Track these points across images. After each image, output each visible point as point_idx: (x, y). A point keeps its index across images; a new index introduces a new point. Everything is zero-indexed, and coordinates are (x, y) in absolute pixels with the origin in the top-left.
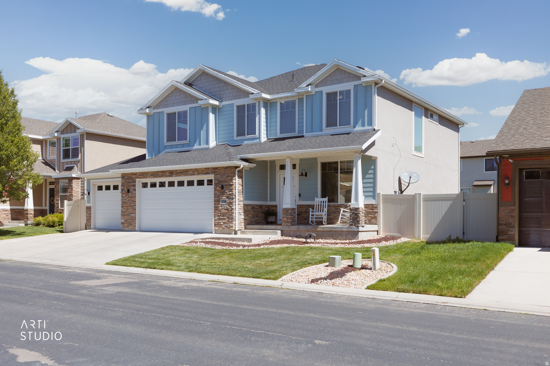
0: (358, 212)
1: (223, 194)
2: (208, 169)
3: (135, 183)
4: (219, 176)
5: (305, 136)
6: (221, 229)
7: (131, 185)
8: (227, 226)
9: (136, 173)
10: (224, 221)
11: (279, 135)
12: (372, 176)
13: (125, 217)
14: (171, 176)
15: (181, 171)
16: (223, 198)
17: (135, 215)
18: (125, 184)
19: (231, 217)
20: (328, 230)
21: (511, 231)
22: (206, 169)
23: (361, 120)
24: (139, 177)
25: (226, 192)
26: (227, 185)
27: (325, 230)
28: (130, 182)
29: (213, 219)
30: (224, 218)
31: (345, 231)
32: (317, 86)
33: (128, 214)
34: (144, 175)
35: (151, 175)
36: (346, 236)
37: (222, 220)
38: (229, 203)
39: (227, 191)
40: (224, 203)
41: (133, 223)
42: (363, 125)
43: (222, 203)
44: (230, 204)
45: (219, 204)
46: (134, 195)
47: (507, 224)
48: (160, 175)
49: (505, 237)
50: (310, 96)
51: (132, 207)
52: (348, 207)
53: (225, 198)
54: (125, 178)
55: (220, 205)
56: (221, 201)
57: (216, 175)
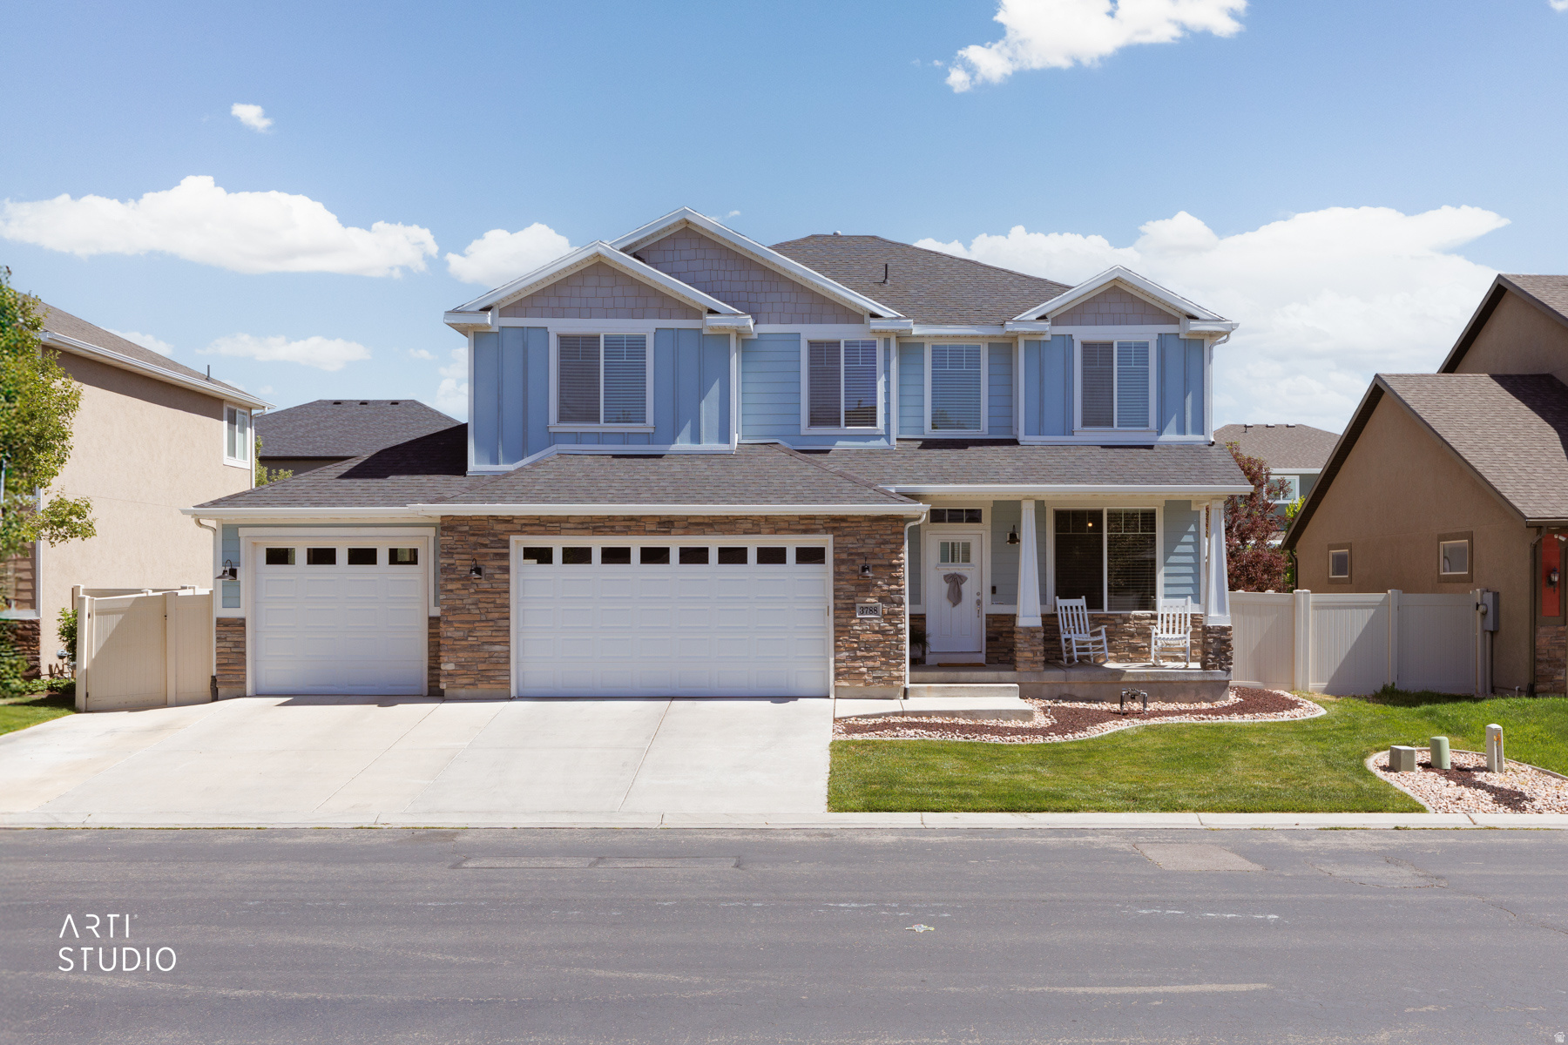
0: (1229, 638)
1: (867, 591)
2: (811, 519)
3: (508, 547)
4: (850, 539)
5: (1021, 443)
6: (861, 685)
7: (487, 554)
8: (880, 677)
9: (513, 516)
10: (870, 664)
11: (929, 433)
12: (1190, 549)
13: (461, 655)
14: (667, 533)
15: (706, 521)
16: (868, 600)
17: (505, 648)
18: (459, 550)
19: (894, 653)
20: (1151, 679)
21: (1560, 674)
22: (802, 518)
23: (1174, 418)
24: (527, 529)
25: (876, 585)
26: (881, 566)
27: (1142, 679)
28: (485, 546)
29: (832, 660)
30: (872, 654)
31: (1194, 682)
32: (1055, 322)
33: (471, 645)
34: (548, 525)
35: (580, 526)
36: (1197, 693)
37: (863, 662)
38: (889, 614)
39: (879, 583)
40: (871, 614)
41: (497, 673)
42: (1182, 430)
43: (862, 614)
44: (891, 617)
45: (854, 617)
46: (505, 586)
47: (1552, 661)
48: (617, 528)
49: (1547, 686)
50: (1036, 345)
51: (491, 624)
52: (1131, 620)
53: (873, 600)
54: (461, 532)
55: (858, 621)
56: (858, 609)
57: (839, 536)
